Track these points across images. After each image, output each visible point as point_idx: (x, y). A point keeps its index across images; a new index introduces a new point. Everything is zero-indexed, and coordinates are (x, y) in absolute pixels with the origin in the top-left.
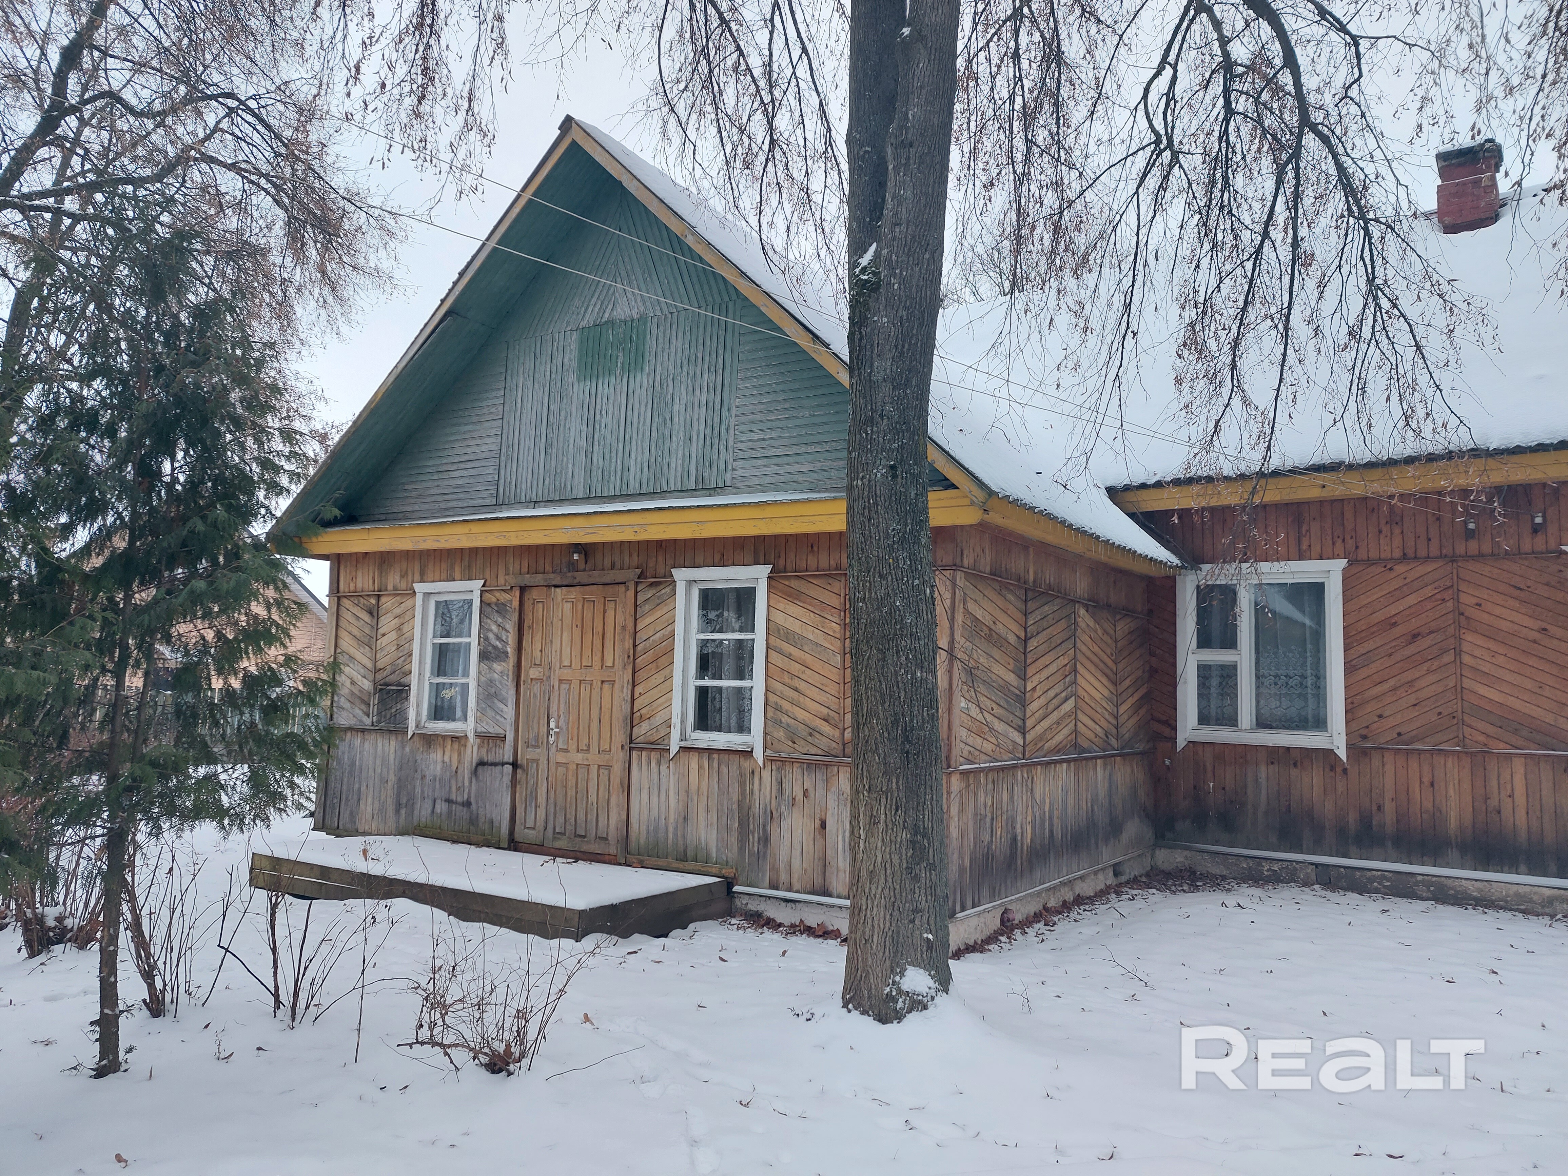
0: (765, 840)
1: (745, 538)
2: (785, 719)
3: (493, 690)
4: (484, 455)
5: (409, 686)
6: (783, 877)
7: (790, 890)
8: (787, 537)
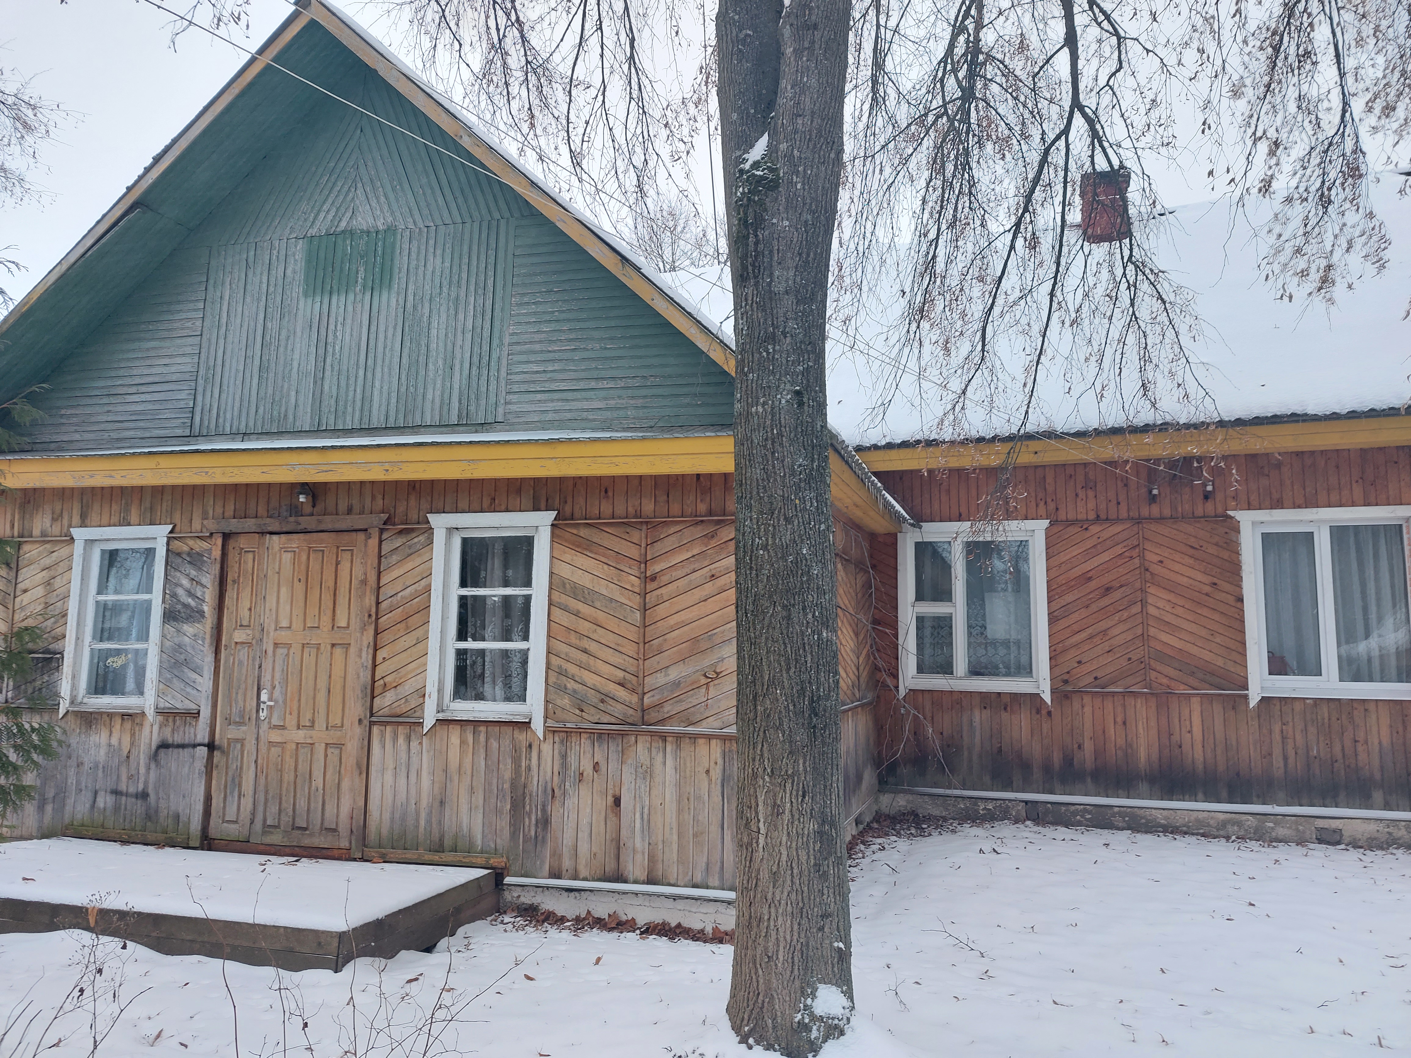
0: (545, 822)
1: (523, 480)
2: (571, 685)
3: (182, 657)
4: (174, 378)
5: (62, 653)
6: (567, 863)
7: (575, 878)
8: (577, 481)
